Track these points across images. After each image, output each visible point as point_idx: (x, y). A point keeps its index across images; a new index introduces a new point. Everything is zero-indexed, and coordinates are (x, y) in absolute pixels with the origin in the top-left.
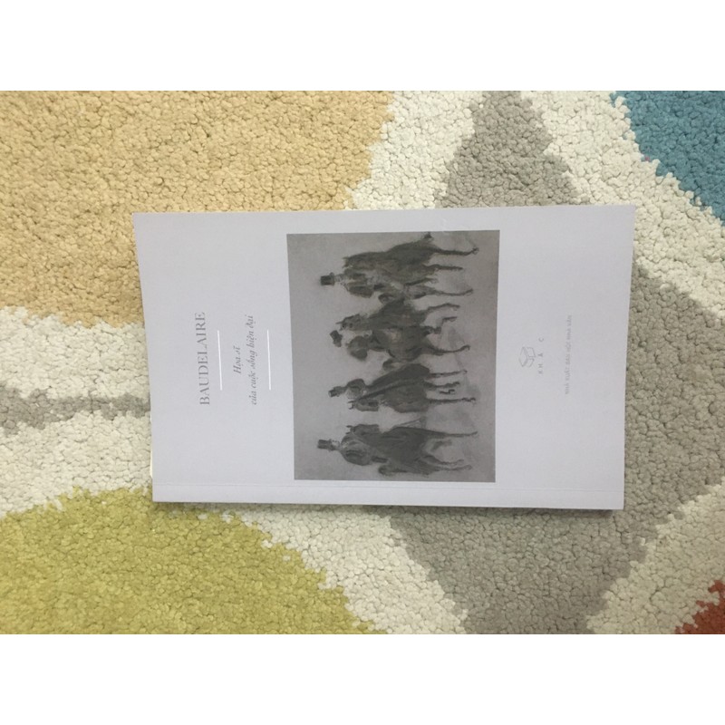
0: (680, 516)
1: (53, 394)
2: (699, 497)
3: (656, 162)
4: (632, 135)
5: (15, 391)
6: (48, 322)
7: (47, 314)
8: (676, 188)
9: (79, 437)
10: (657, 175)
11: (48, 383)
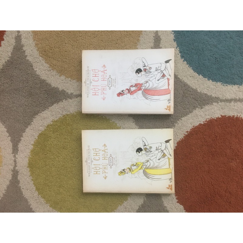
0: (181, 120)
1: (74, 94)
2: (185, 117)
3: (183, 59)
4: (180, 54)
5: (68, 93)
6: (74, 81)
7: (74, 80)
8: (186, 64)
9: (78, 101)
10: (183, 61)
11: (73, 91)
